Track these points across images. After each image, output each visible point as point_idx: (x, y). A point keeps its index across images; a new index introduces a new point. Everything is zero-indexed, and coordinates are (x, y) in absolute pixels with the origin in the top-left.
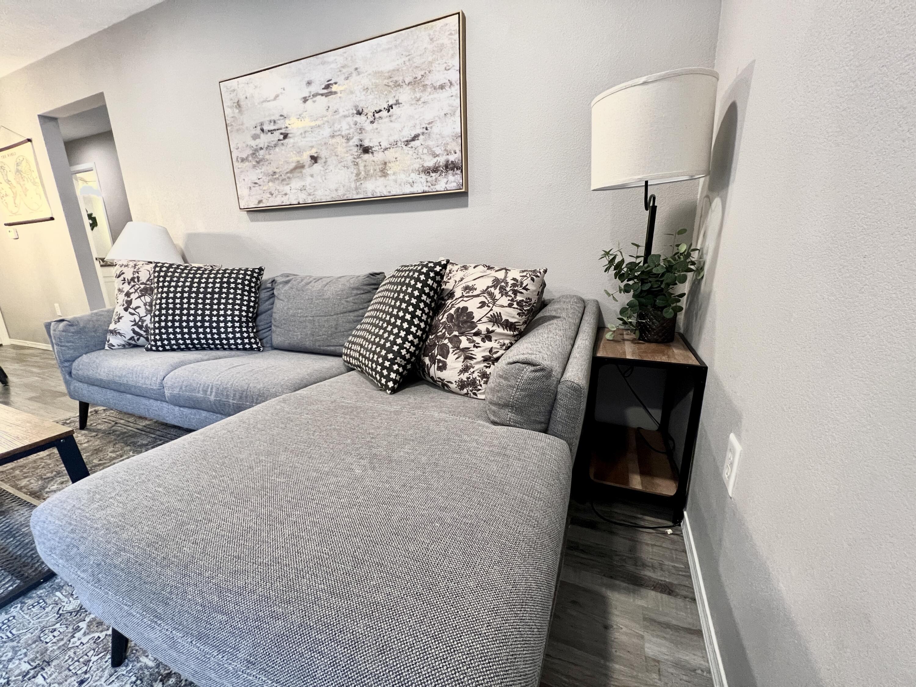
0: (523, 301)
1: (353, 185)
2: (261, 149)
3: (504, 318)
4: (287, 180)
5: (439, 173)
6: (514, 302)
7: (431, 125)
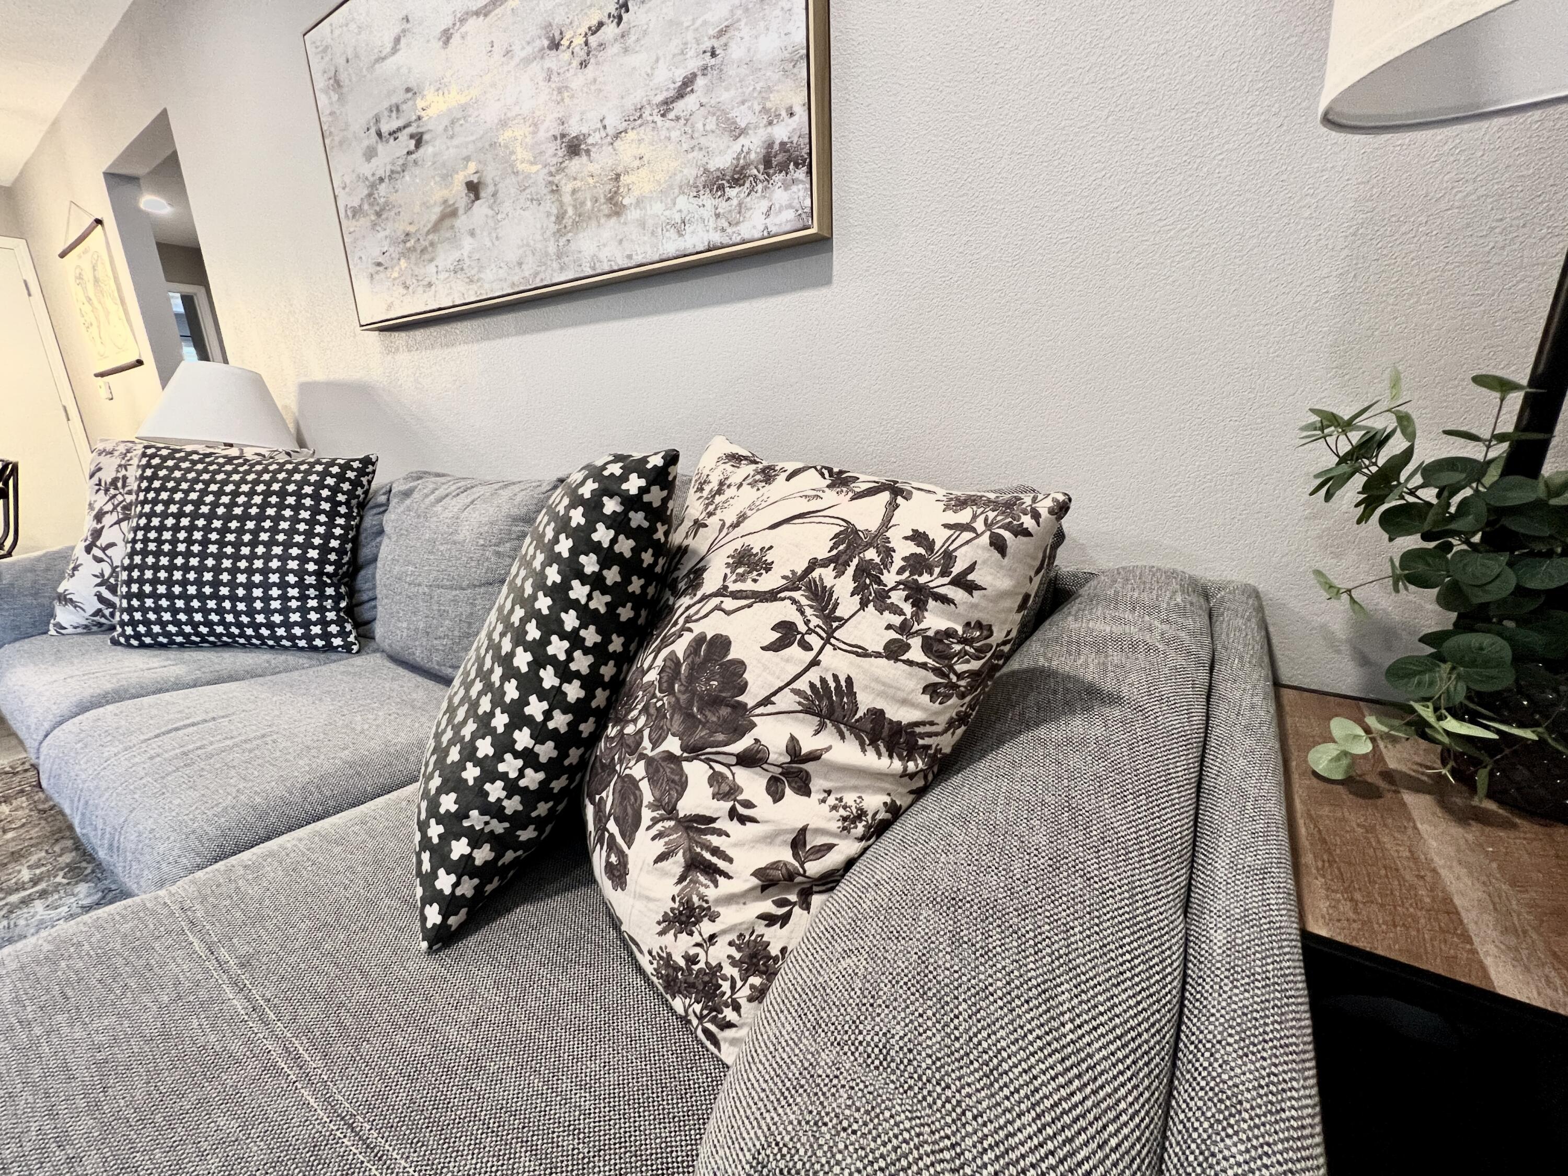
0: (949, 633)
1: (552, 249)
2: (381, 180)
3: (866, 701)
4: (430, 249)
5: (747, 184)
6: (911, 635)
7: (723, 40)
